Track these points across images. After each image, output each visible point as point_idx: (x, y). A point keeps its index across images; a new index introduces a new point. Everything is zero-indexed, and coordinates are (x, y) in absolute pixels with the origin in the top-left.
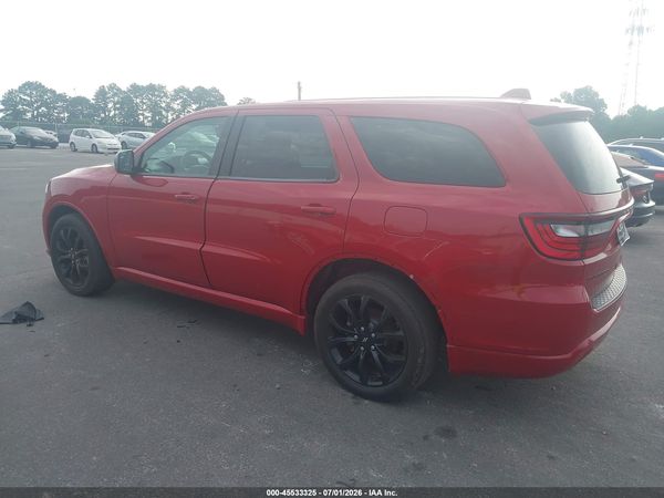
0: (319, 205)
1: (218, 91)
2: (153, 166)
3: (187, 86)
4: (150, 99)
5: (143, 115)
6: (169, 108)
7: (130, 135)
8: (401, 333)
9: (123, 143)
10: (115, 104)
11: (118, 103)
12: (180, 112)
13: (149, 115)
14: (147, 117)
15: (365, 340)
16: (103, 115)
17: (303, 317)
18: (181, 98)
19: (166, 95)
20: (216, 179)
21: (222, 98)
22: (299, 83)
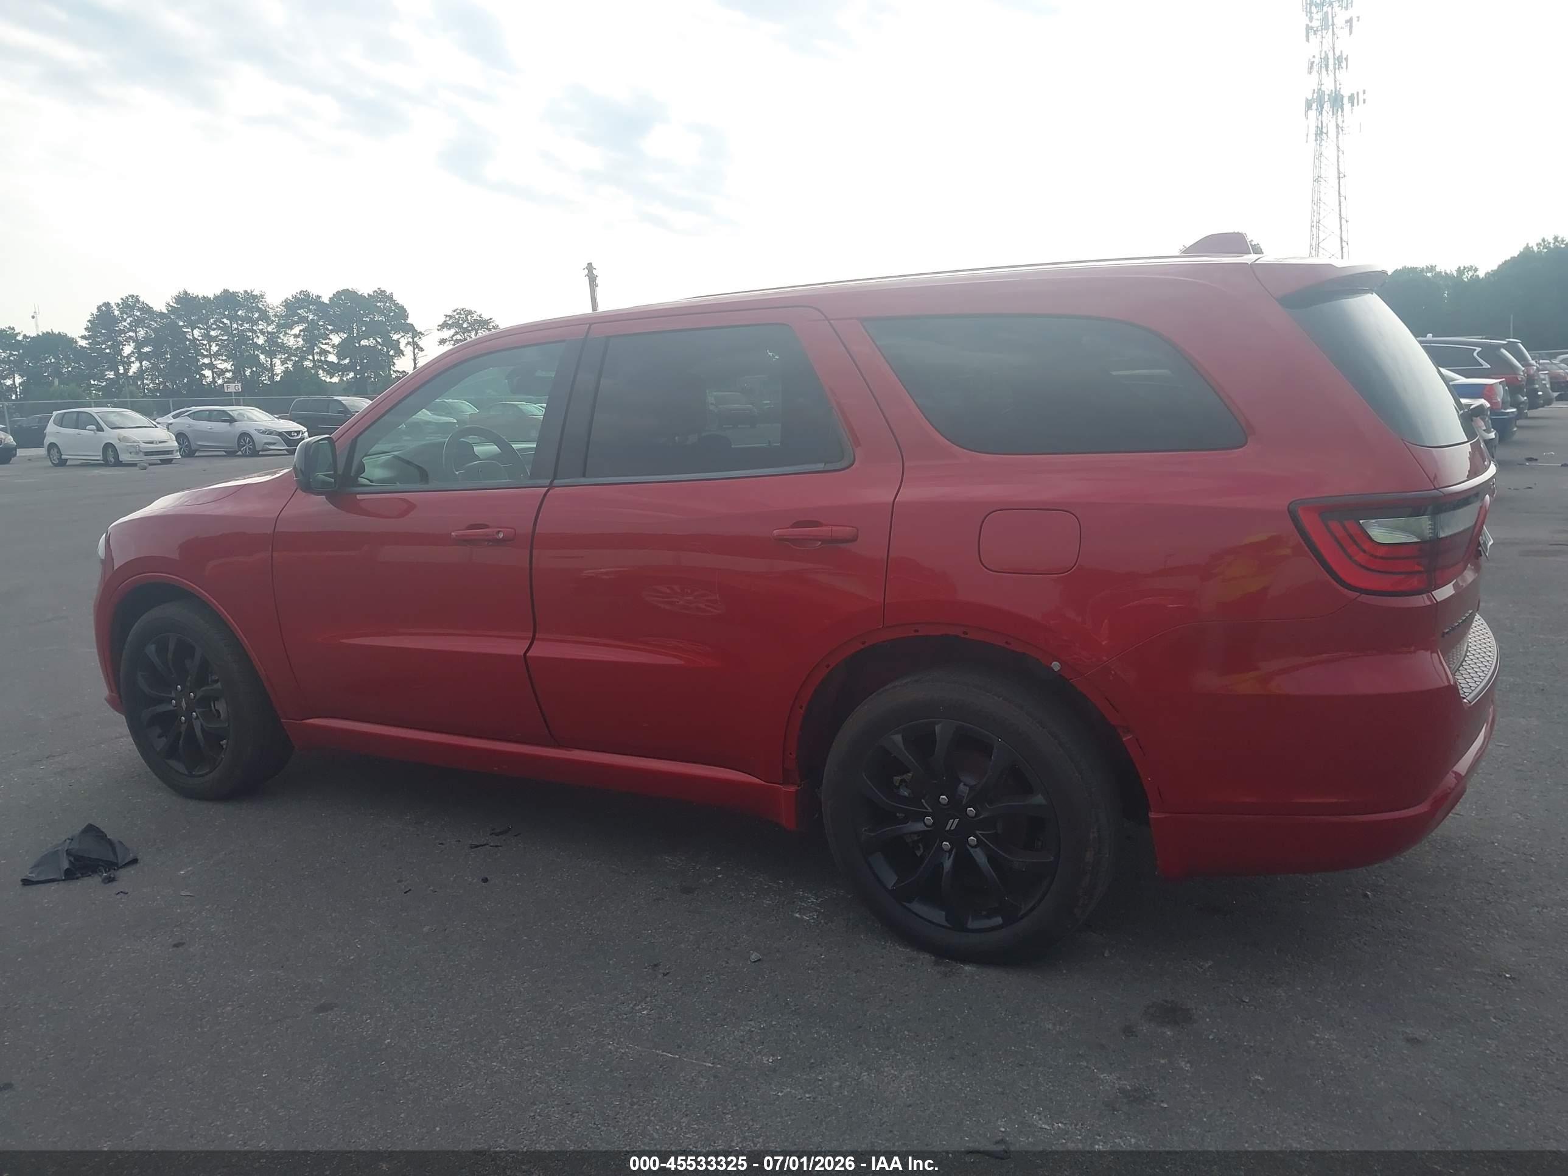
0: (817, 524)
1: (390, 298)
2: (375, 470)
3: (314, 292)
4: (226, 329)
5: (211, 366)
6: (274, 347)
7: (195, 416)
8: (1039, 799)
9: (180, 436)
10: (139, 345)
11: (146, 341)
12: (302, 353)
13: (228, 366)
14: (223, 372)
15: (952, 824)
16: (111, 375)
17: (793, 789)
18: (302, 320)
19: (264, 316)
20: (551, 487)
21: (402, 313)
22: (590, 267)
